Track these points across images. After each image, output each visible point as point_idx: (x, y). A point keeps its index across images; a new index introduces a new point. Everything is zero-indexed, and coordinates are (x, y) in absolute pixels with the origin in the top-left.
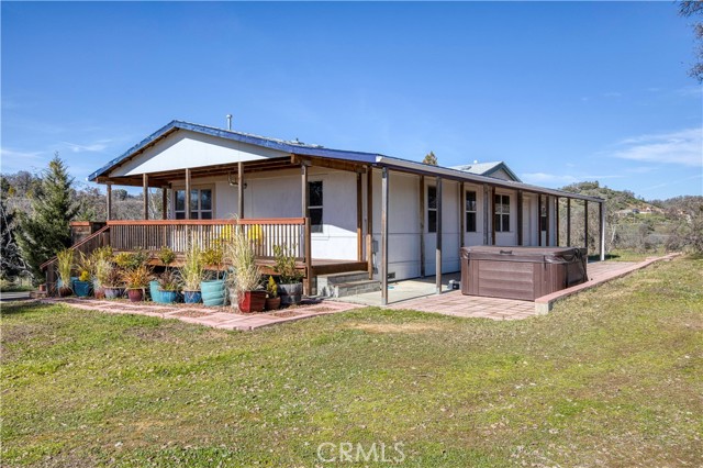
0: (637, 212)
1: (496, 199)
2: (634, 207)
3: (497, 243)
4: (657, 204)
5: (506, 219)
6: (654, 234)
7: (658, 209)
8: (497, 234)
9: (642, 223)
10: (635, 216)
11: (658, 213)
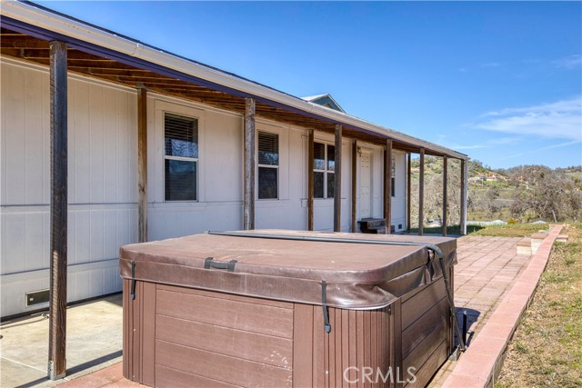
0: (485, 180)
1: (316, 151)
2: (482, 175)
3: (314, 227)
4: (501, 172)
5: (335, 179)
6: (498, 199)
7: (501, 177)
8: (316, 202)
9: (488, 189)
10: (483, 182)
11: (501, 181)
